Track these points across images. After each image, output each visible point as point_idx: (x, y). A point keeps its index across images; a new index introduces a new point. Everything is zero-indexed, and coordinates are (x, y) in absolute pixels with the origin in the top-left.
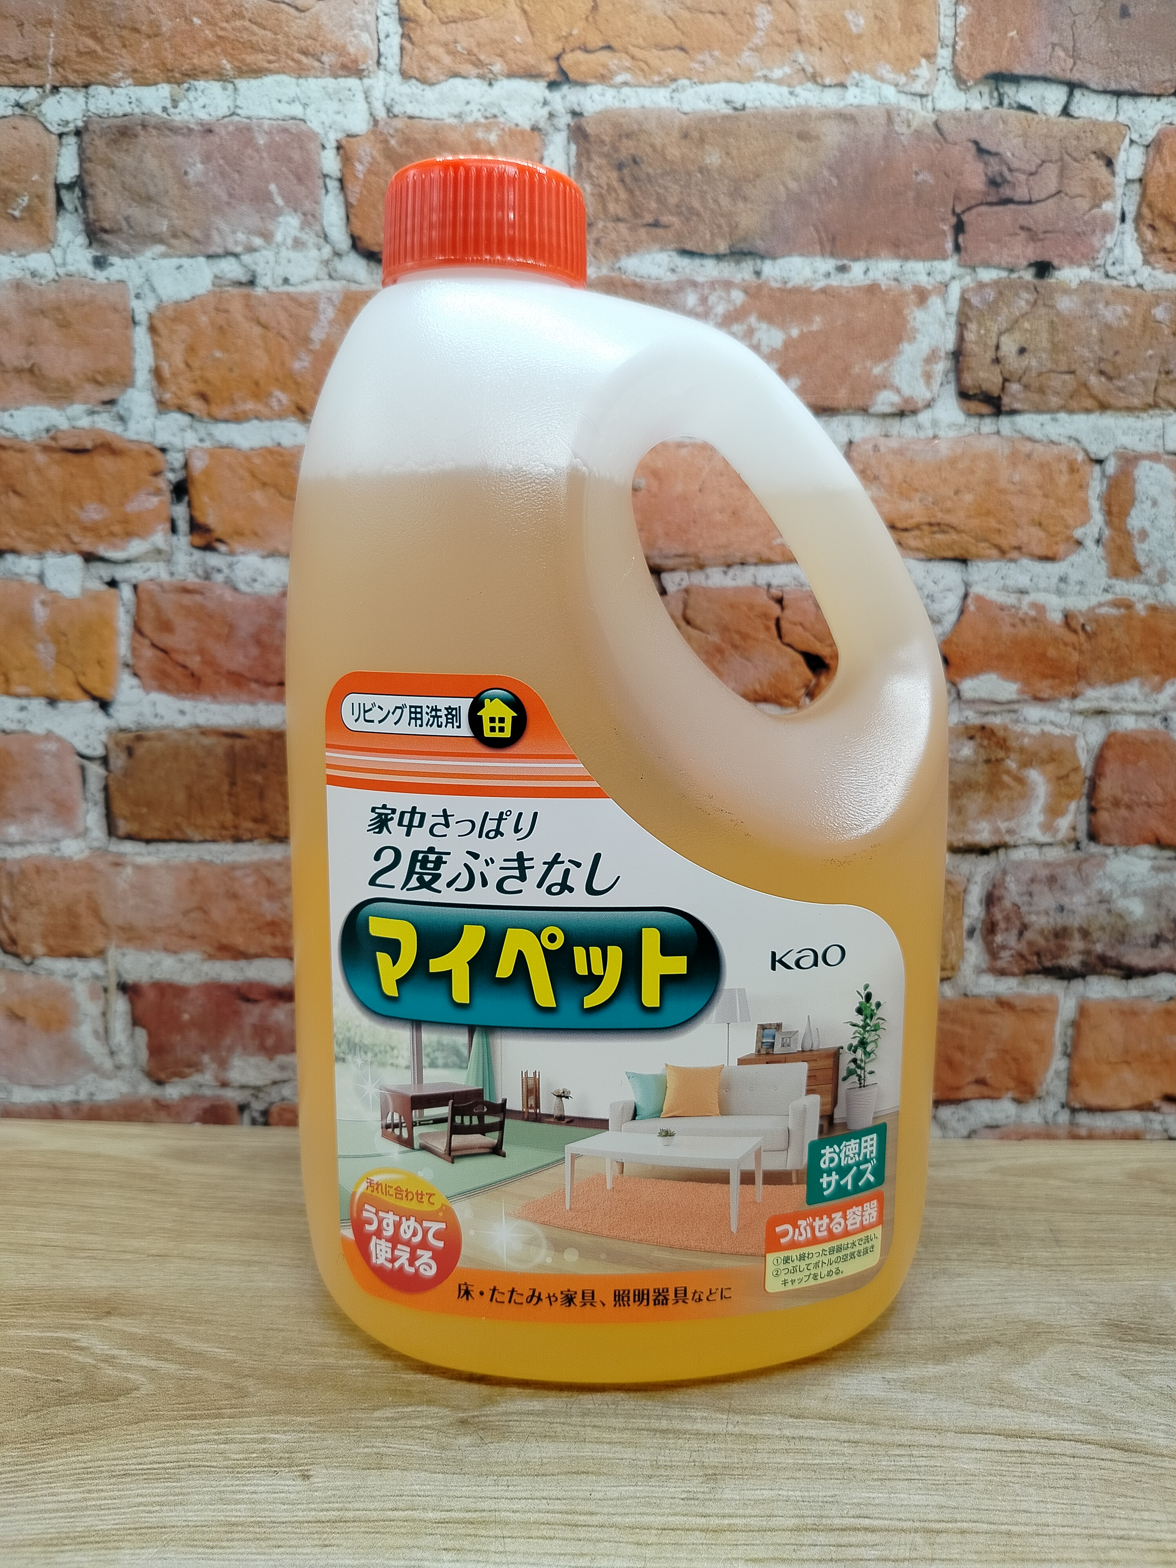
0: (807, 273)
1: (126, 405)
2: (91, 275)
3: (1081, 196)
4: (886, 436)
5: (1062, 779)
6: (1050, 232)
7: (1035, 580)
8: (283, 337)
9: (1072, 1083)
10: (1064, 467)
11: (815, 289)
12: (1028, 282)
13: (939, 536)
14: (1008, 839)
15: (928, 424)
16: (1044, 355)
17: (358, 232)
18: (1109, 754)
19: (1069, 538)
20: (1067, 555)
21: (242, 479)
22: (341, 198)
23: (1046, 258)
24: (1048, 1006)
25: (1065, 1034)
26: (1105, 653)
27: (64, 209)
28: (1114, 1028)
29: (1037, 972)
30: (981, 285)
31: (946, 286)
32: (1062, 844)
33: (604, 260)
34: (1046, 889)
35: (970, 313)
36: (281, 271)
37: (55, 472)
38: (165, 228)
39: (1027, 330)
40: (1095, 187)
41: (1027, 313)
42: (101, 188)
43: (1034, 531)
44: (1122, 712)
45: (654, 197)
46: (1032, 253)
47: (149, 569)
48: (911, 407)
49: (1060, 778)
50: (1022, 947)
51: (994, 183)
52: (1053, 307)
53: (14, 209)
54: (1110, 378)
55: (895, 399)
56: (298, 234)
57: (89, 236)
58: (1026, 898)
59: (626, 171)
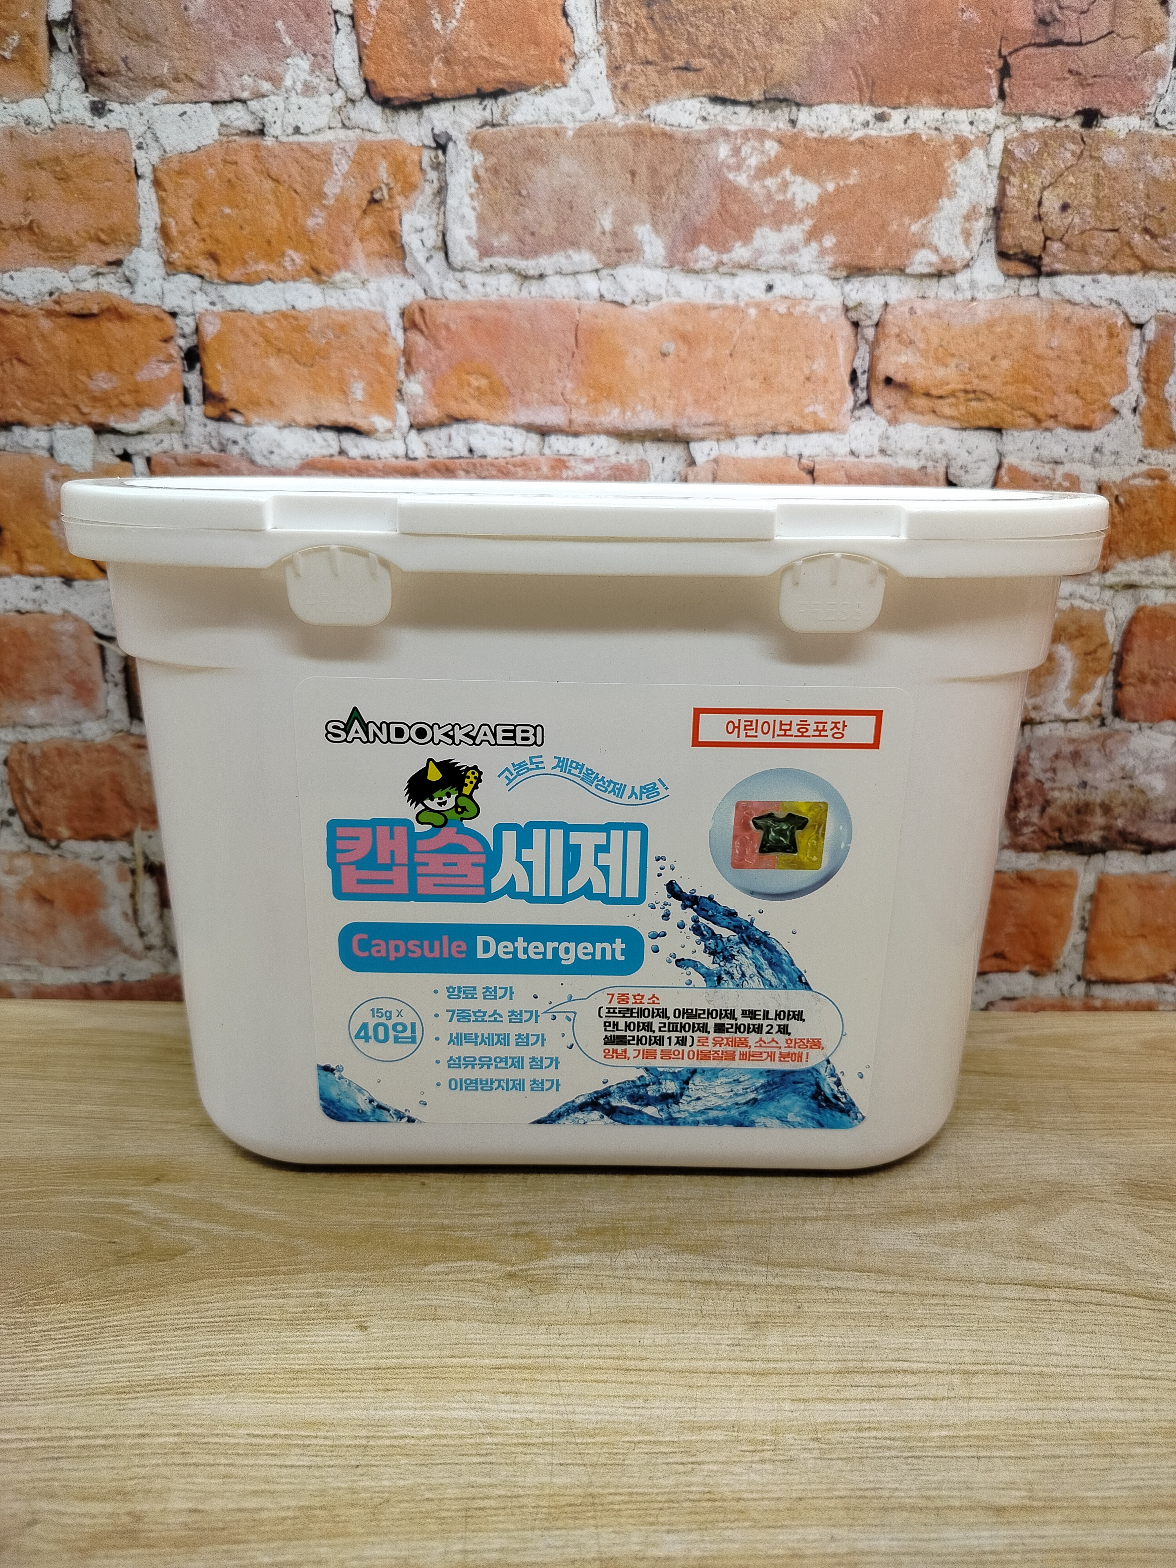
0: (845, 122)
1: (132, 266)
2: (89, 123)
3: (1133, 36)
4: (923, 297)
5: (1089, 654)
6: (1100, 76)
7: (1070, 450)
8: (295, 191)
9: (1088, 956)
10: (1103, 331)
11: (852, 139)
12: (1075, 132)
13: (973, 404)
14: (1034, 715)
15: (966, 286)
16: (1088, 212)
17: (371, 77)
18: (1137, 629)
19: (1106, 406)
20: (1103, 423)
21: (255, 344)
22: (353, 37)
23: (1095, 106)
24: (1068, 881)
25: (1084, 909)
26: (1137, 525)
27: (58, 49)
28: (1132, 902)
29: (1058, 848)
30: (1026, 135)
31: (989, 136)
32: (1087, 719)
33: (631, 107)
34: (1070, 766)
35: (1013, 166)
36: (292, 120)
37: (60, 339)
38: (165, 71)
39: (1071, 184)
40: (1149, 28)
41: (1072, 166)
42: (96, 26)
43: (1070, 398)
44: (1151, 586)
45: (685, 37)
46: (1080, 100)
47: (162, 441)
48: (949, 267)
49: (1087, 654)
50: (1044, 823)
51: (1042, 22)
52: (1099, 159)
53: (4, 50)
54: (1154, 236)
55: (934, 258)
56: (309, 78)
57: (84, 79)
58: (1049, 775)
59: (655, 8)
